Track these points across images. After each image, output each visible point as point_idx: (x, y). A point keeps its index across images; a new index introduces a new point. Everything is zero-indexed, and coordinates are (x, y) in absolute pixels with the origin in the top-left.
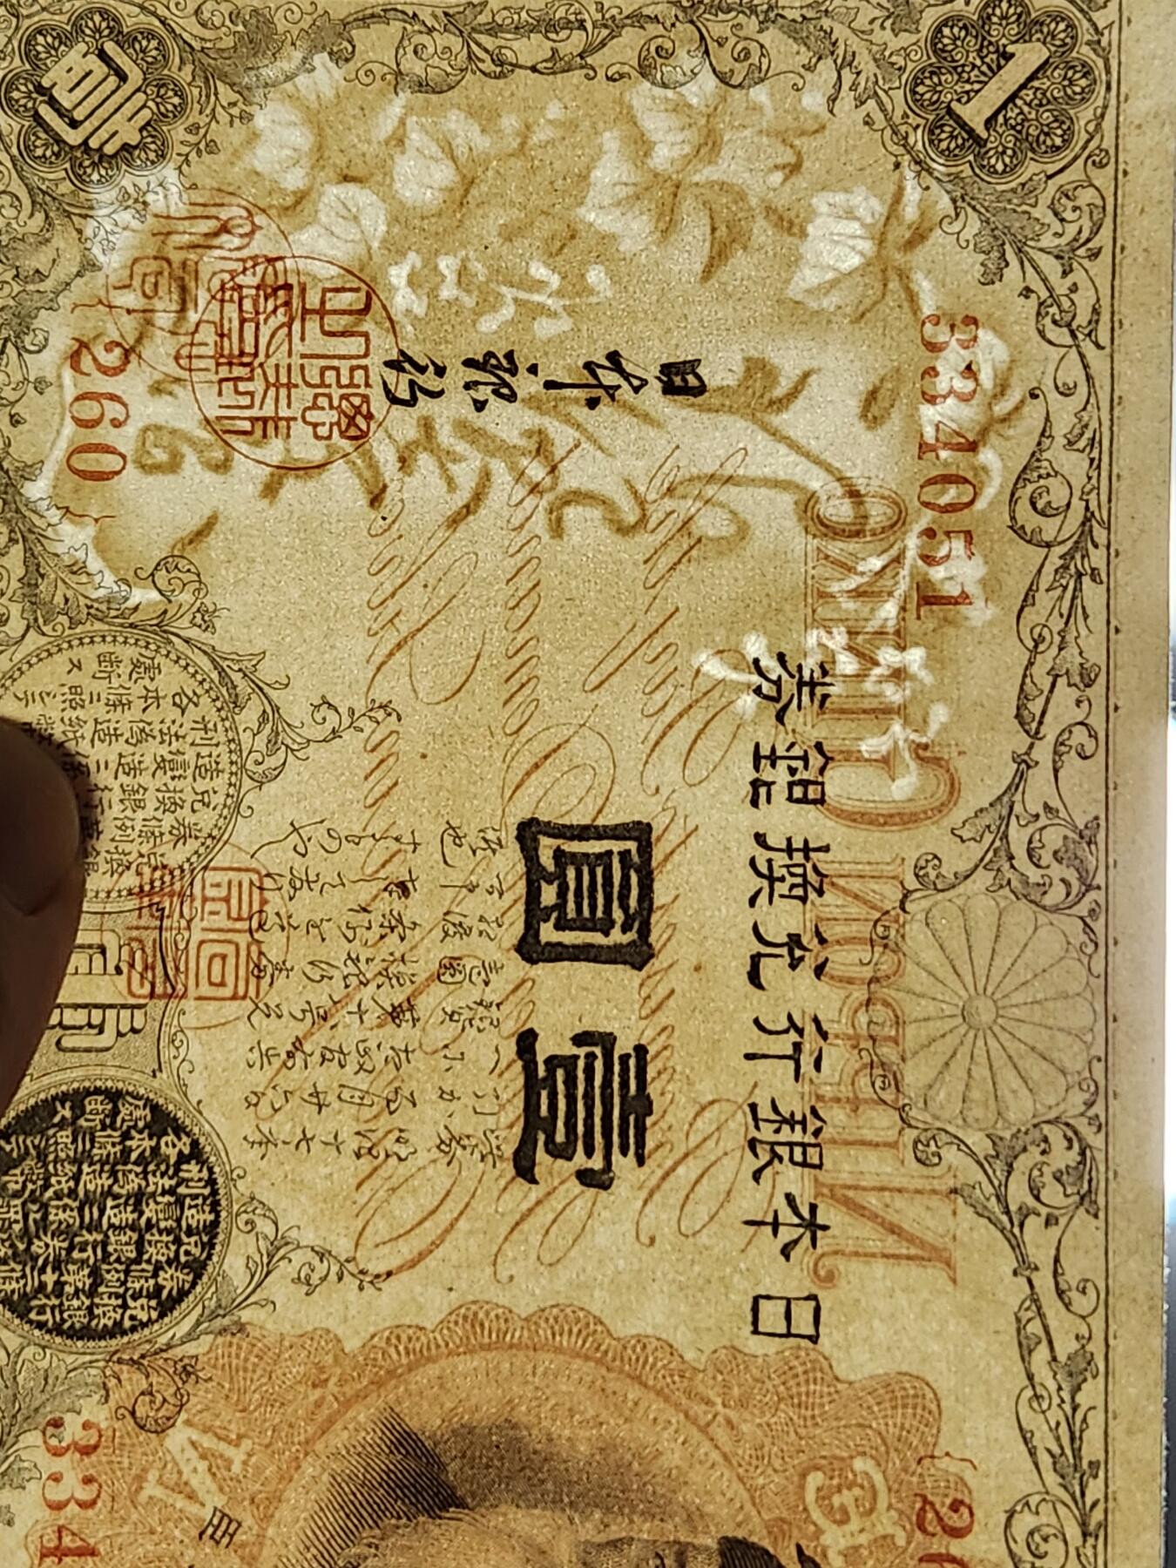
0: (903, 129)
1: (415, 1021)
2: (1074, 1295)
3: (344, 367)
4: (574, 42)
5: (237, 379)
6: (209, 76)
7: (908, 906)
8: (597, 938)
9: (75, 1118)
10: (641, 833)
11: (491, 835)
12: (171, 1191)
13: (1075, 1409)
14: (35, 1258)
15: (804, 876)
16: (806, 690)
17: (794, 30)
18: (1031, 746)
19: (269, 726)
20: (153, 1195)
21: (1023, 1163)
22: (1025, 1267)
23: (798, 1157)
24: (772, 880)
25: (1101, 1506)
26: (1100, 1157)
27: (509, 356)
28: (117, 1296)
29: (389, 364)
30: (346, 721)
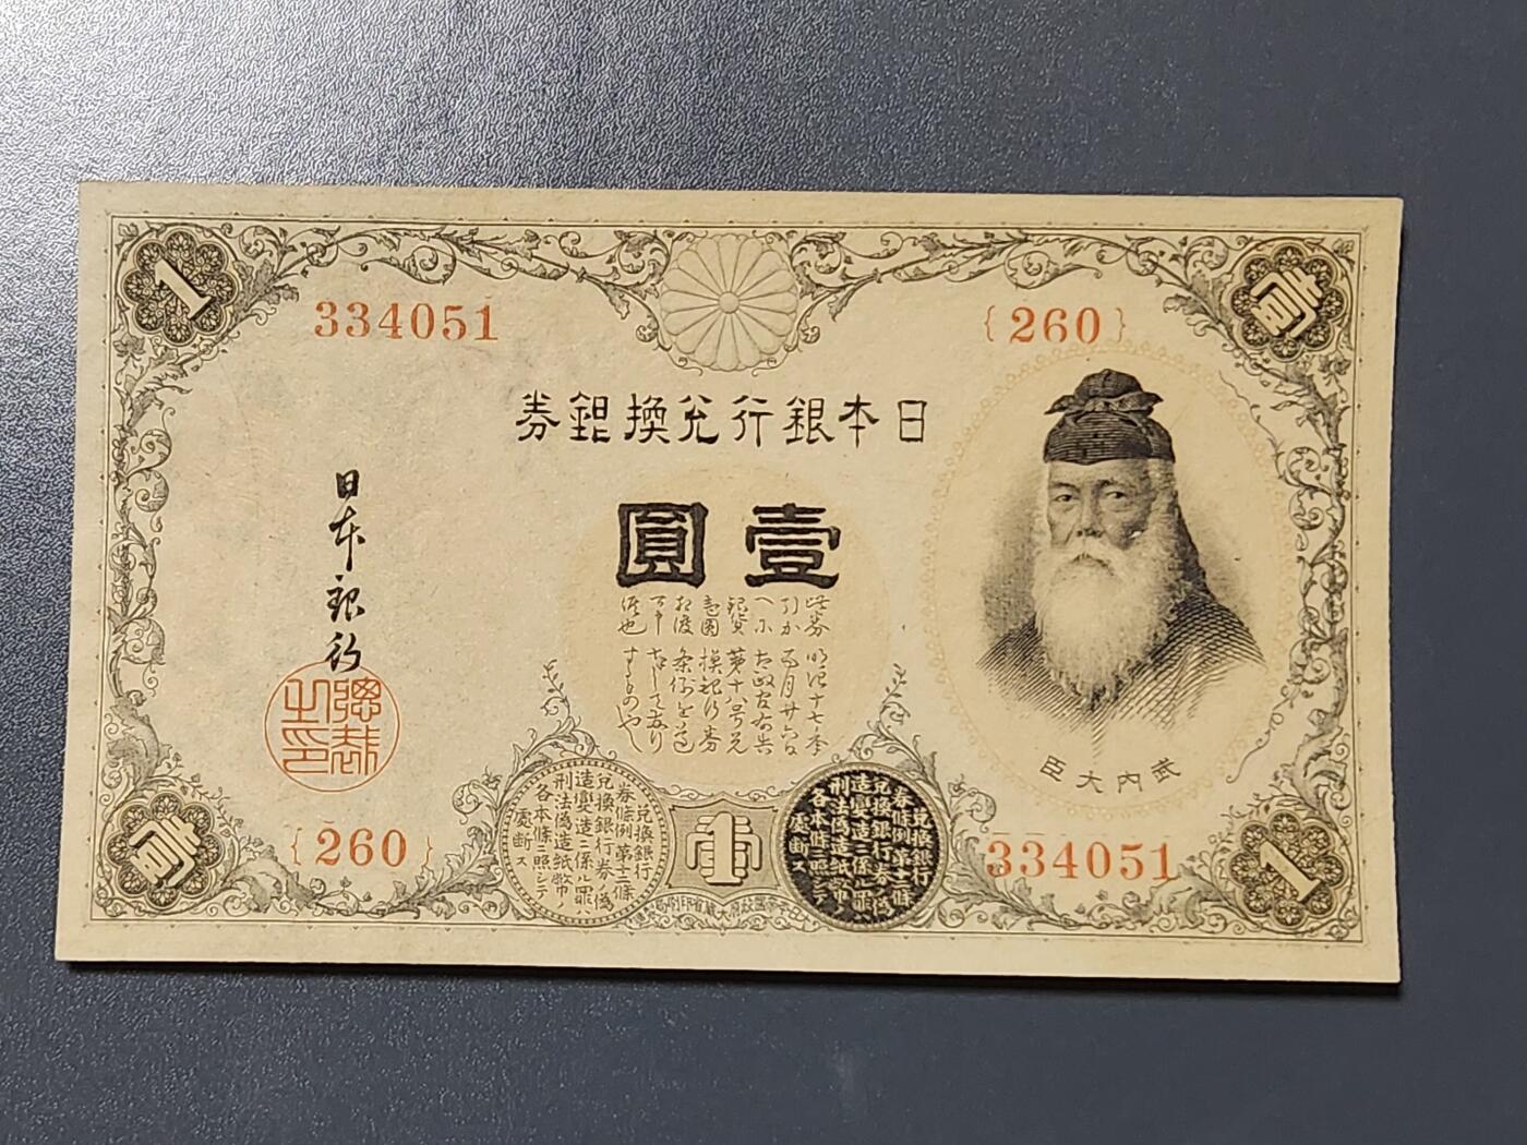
0: (202, 347)
1: (741, 650)
2: (891, 248)
3: (335, 696)
4: (137, 553)
5: (343, 763)
6: (150, 780)
7: (667, 347)
8: (689, 537)
9: (802, 858)
10: (625, 510)
11: (627, 604)
12: (848, 800)
13: (954, 247)
14: (889, 883)
15: (650, 410)
16: (539, 408)
17: (138, 412)
18: (573, 271)
19: (561, 742)
20: (850, 811)
21: (818, 278)
22: (875, 277)
23: (817, 414)
24: (652, 430)
25: (1010, 231)
26: (811, 231)
27: (331, 592)
28: (912, 832)
29: (334, 667)
30: (556, 693)
